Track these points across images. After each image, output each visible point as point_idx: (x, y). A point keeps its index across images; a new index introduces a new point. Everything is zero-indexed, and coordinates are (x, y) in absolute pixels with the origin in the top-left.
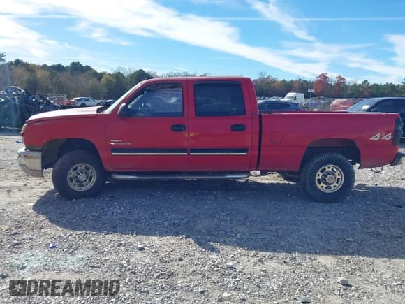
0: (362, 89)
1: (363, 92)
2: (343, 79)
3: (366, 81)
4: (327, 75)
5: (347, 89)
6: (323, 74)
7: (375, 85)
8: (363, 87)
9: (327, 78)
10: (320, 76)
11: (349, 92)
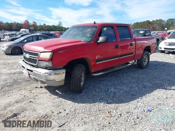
0: (44, 27)
1: (44, 28)
2: (36, 23)
3: (45, 24)
4: (28, 21)
5: (37, 27)
6: (26, 20)
7: (48, 26)
8: (44, 26)
9: (28, 22)
10: (25, 21)
11: (39, 28)
